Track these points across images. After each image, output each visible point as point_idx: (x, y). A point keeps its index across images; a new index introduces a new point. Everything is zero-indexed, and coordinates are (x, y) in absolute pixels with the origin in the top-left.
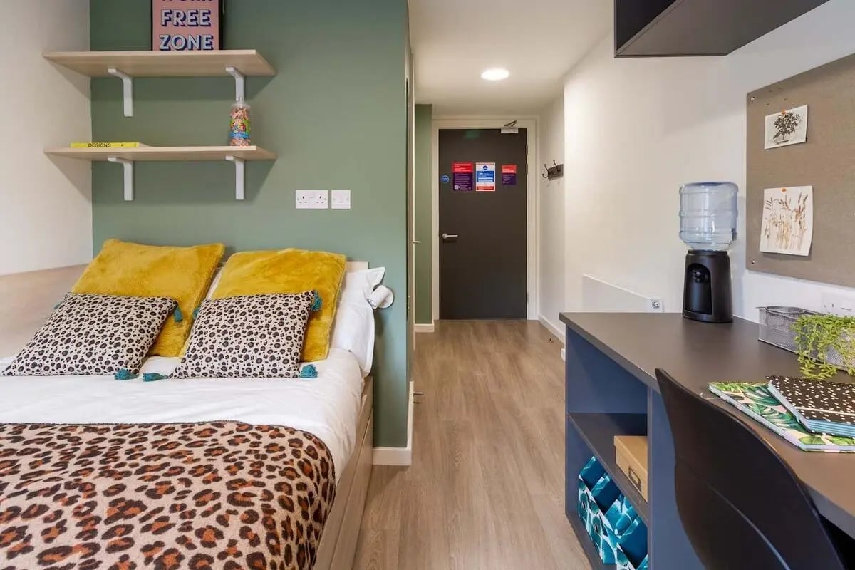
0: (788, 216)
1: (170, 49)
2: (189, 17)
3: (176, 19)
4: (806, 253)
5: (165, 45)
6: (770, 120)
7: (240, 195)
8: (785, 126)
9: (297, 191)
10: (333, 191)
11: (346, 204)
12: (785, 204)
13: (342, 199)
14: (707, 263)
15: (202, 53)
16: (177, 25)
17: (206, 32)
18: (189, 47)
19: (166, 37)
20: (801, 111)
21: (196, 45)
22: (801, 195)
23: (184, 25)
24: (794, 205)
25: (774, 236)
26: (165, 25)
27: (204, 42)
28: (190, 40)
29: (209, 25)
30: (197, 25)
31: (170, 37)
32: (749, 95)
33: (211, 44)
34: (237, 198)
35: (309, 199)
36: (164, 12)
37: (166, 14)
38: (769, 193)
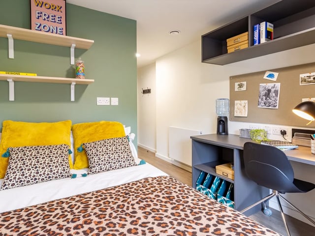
0: (242, 107)
1: (41, 30)
2: (51, 18)
3: (44, 17)
4: (246, 116)
5: (38, 28)
6: (236, 84)
7: (73, 99)
8: (241, 86)
9: (98, 98)
10: (112, 98)
11: (117, 104)
12: (241, 104)
13: (115, 101)
14: (223, 119)
15: (57, 35)
16: (45, 19)
17: (60, 26)
18: (51, 31)
19: (39, 24)
20: (245, 83)
21: (55, 31)
22: (245, 103)
23: (48, 21)
24: (243, 105)
25: (238, 112)
26: (38, 18)
27: (59, 31)
28: (51, 28)
29: (61, 23)
30: (55, 22)
31: (40, 25)
32: (230, 77)
33: (62, 32)
34: (72, 100)
35: (102, 101)
36: (37, 12)
37: (38, 13)
38: (236, 102)
